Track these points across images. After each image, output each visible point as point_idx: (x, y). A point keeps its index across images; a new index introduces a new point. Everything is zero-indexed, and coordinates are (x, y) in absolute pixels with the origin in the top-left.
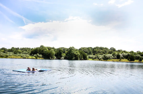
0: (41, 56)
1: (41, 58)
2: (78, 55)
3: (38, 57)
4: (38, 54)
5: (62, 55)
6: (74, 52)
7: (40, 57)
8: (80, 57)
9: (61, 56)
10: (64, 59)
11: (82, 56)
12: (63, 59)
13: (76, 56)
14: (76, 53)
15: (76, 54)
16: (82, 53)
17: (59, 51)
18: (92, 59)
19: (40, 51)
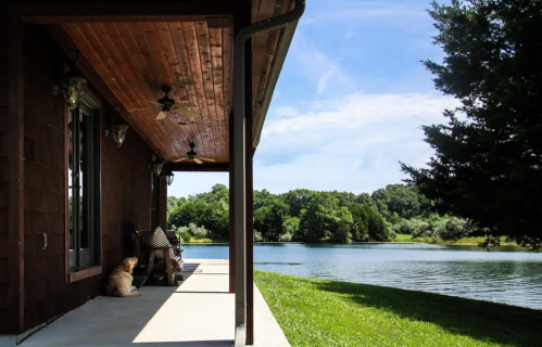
0: (202, 231)
1: (201, 241)
2: (346, 223)
3: (193, 234)
4: (193, 226)
5: (285, 224)
6: (329, 213)
7: (199, 236)
8: (353, 231)
9: (282, 230)
10: (294, 240)
11: (363, 226)
12: (287, 241)
13: (334, 227)
14: (339, 215)
15: (338, 219)
16: (363, 216)
17: (273, 210)
18: (410, 237)
19: (200, 213)
